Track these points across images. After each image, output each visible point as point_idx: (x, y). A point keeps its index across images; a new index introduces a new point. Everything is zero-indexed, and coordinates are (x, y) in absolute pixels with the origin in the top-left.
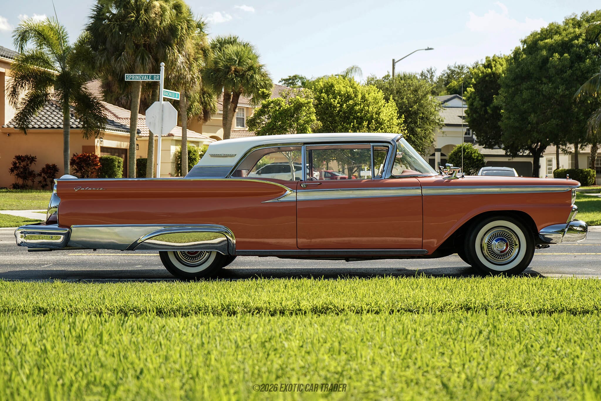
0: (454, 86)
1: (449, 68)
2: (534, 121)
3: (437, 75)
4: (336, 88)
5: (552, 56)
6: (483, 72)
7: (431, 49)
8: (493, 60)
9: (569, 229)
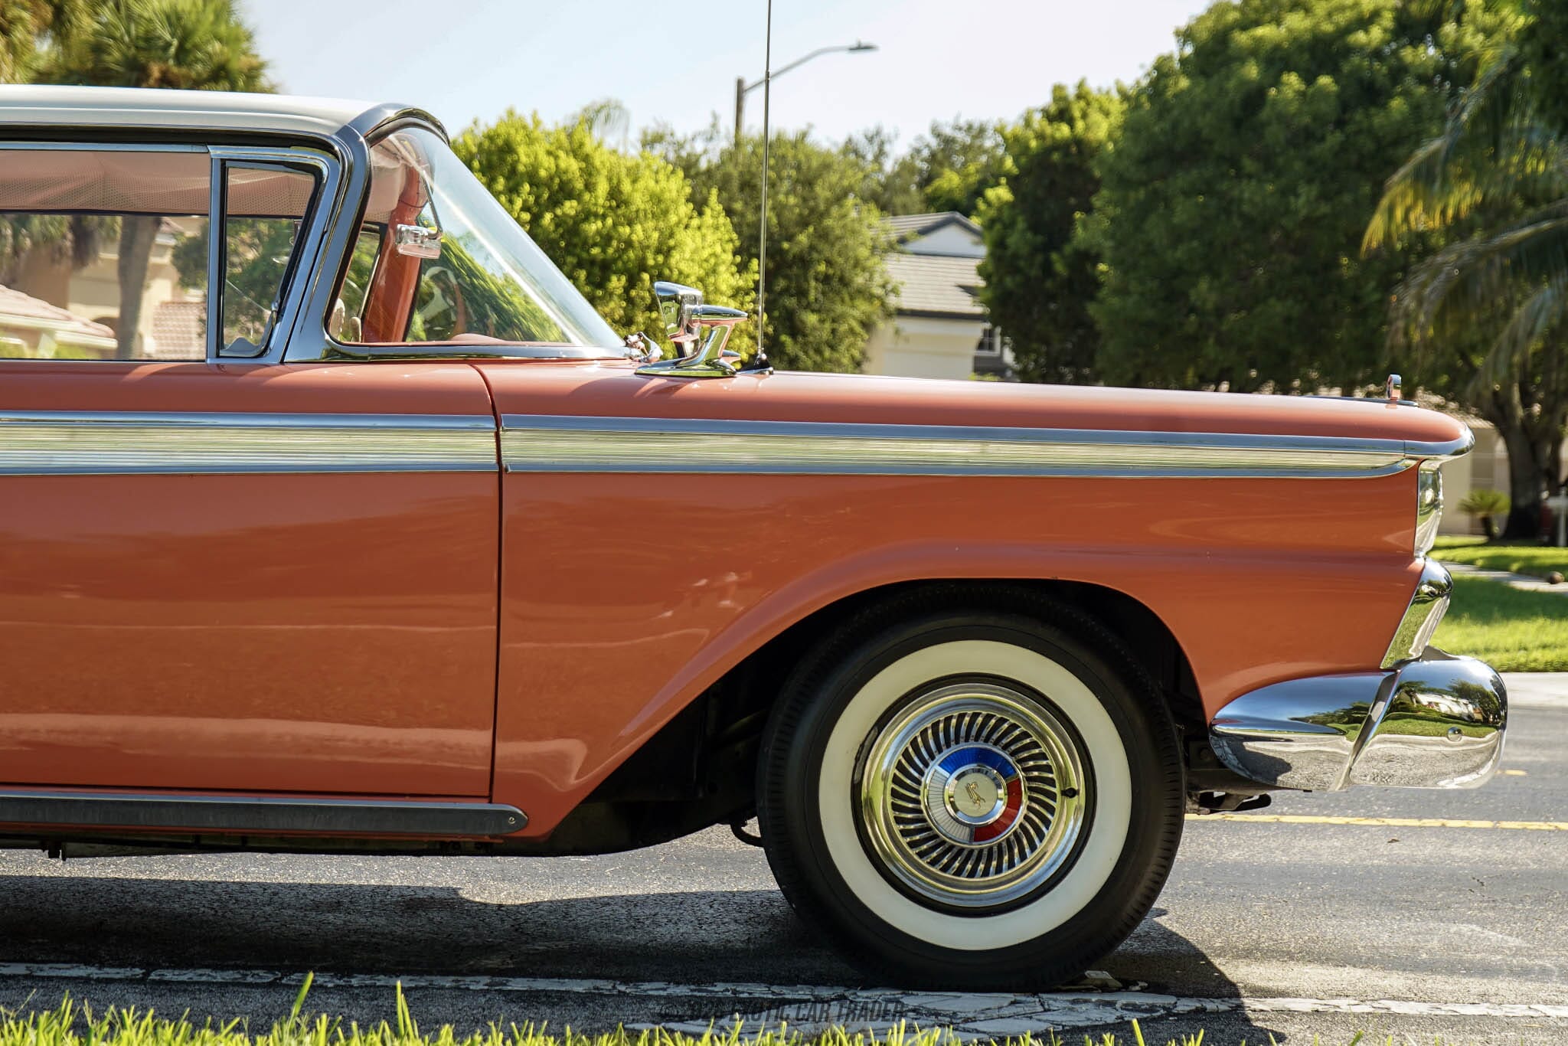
0: (951, 191)
1: (936, 133)
2: (1210, 306)
3: (899, 151)
4: (524, 157)
5: (1277, 82)
6: (1040, 136)
7: (867, 48)
8: (1080, 97)
9: (1393, 707)
